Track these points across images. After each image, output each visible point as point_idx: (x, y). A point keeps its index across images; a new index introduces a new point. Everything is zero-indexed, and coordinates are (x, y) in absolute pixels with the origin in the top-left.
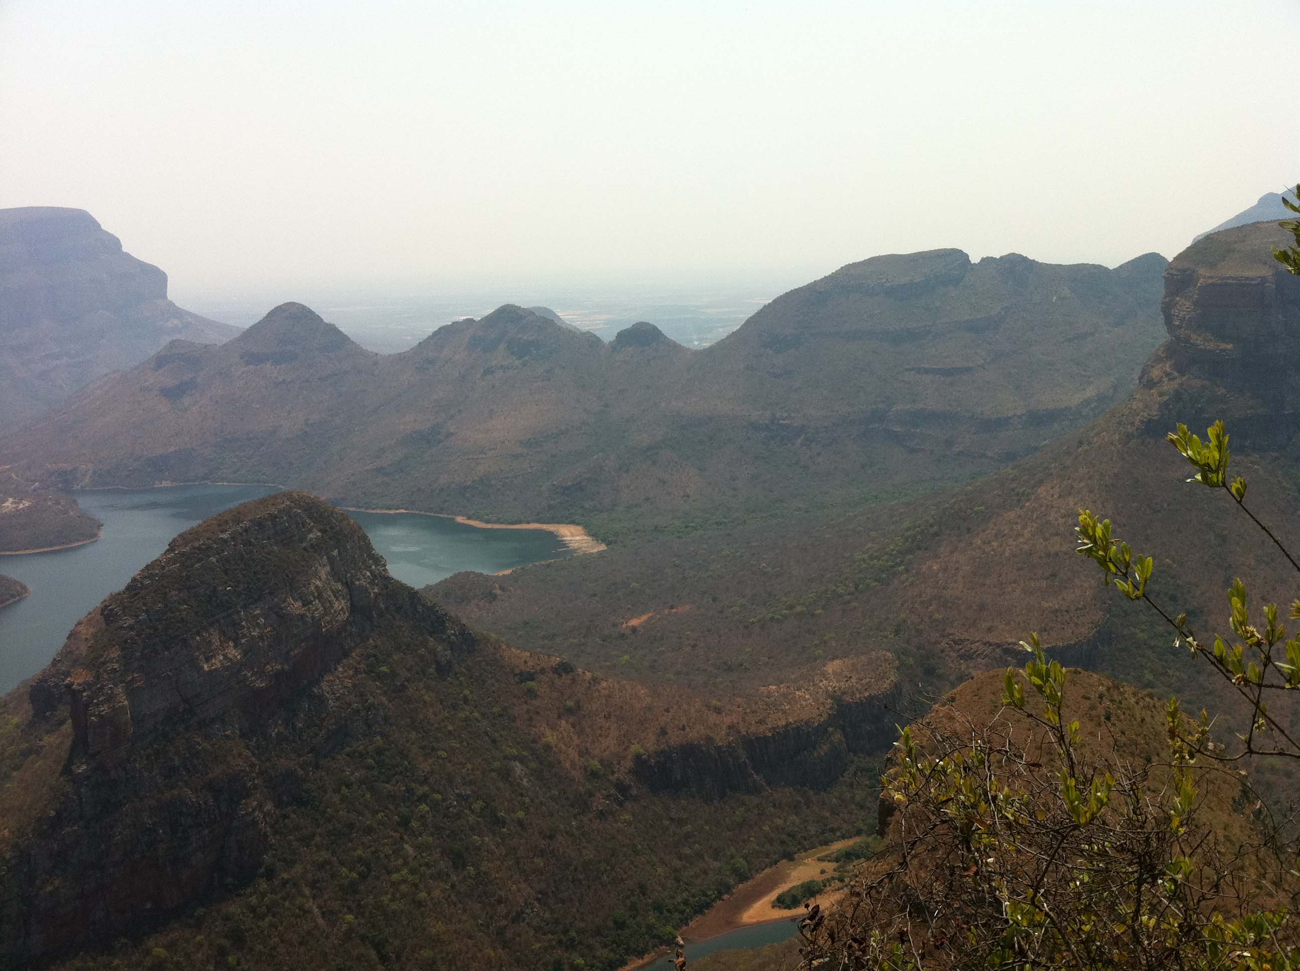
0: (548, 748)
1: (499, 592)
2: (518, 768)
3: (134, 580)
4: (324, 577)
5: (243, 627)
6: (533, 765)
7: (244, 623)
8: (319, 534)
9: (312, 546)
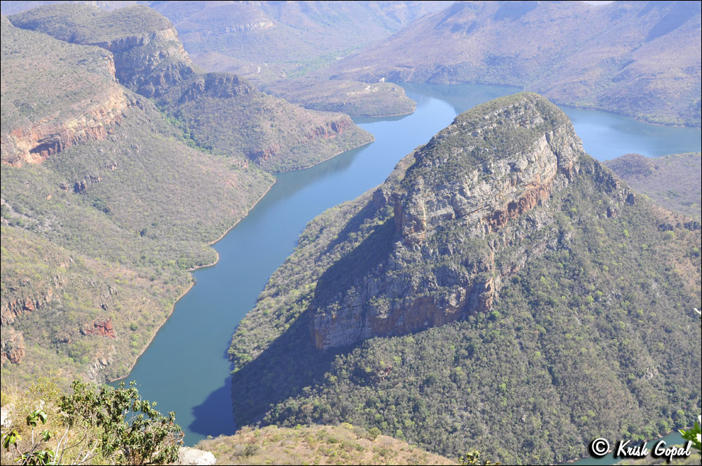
0: (675, 275)
1: (654, 169)
2: (654, 286)
3: (433, 138)
4: (542, 148)
5: (491, 173)
6: (666, 285)
7: (493, 171)
8: (543, 121)
9: (537, 128)
